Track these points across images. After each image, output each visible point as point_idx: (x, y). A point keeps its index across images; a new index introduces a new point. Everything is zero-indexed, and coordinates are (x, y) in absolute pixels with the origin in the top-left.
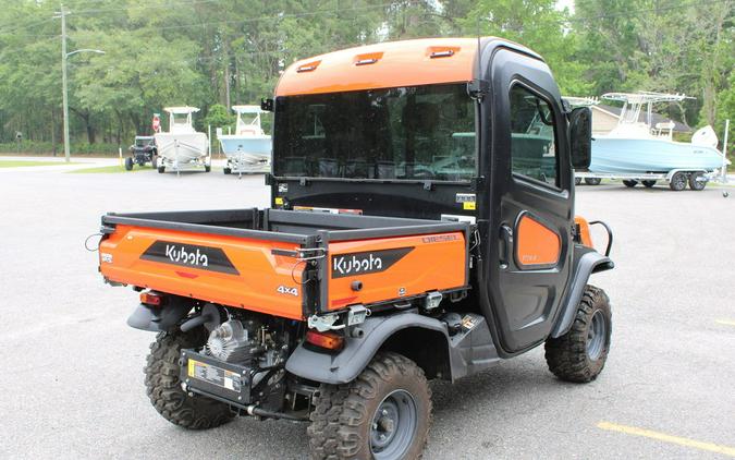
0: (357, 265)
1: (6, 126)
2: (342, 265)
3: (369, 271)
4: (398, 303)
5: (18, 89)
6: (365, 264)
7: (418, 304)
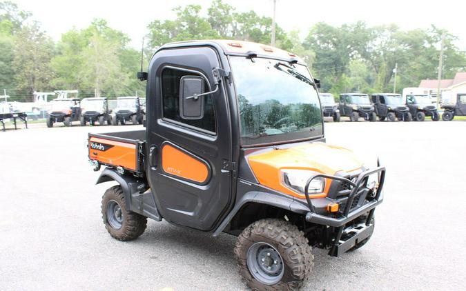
3: (100, 150)
6: (99, 147)
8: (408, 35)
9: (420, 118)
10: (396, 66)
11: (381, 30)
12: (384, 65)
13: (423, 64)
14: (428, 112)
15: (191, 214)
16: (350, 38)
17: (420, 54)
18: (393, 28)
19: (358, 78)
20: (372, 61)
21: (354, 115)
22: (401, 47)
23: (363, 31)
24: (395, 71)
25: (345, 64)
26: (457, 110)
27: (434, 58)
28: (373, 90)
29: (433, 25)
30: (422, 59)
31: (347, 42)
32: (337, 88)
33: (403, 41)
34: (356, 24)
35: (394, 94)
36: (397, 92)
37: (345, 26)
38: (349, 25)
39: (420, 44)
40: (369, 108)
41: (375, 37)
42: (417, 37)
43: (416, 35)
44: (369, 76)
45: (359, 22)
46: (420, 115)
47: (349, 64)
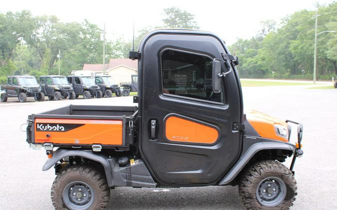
0: (50, 128)
1: (299, 67)
2: (41, 127)
3: (56, 131)
4: (74, 146)
5: (302, 51)
6: (54, 128)
7: (87, 148)
8: (67, 26)
9: (108, 95)
10: (60, 53)
11: (44, 20)
12: (49, 51)
13: (80, 51)
14: (114, 90)
15: (199, 172)
16: (17, 25)
17: (78, 43)
18: (54, 20)
19: (22, 62)
20: (36, 47)
21: (56, 94)
22: (61, 36)
23: (28, 19)
24: (58, 56)
25: (12, 49)
26: (133, 87)
27: (87, 46)
28: (40, 73)
29: (85, 20)
30: (79, 46)
31: (13, 28)
32: (6, 71)
33: (63, 32)
34: (21, 12)
35: (59, 76)
36: (61, 74)
37: (9, 14)
38: (14, 13)
39: (77, 34)
40: (69, 88)
41: (39, 26)
42: (75, 29)
43: (74, 27)
44: (31, 60)
45: (24, 12)
46: (108, 92)
47: (16, 50)
